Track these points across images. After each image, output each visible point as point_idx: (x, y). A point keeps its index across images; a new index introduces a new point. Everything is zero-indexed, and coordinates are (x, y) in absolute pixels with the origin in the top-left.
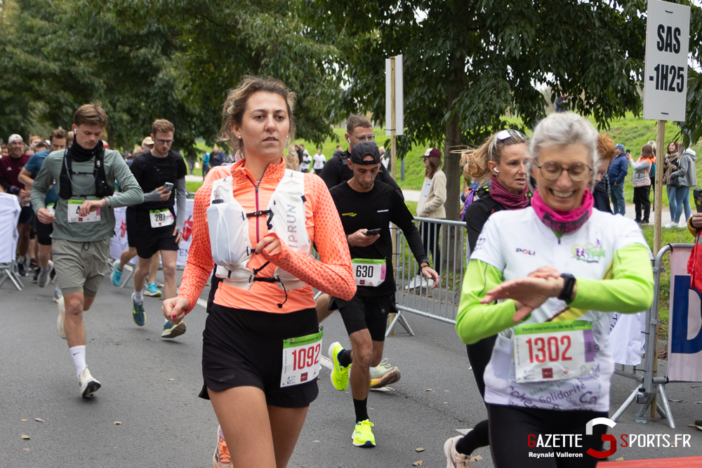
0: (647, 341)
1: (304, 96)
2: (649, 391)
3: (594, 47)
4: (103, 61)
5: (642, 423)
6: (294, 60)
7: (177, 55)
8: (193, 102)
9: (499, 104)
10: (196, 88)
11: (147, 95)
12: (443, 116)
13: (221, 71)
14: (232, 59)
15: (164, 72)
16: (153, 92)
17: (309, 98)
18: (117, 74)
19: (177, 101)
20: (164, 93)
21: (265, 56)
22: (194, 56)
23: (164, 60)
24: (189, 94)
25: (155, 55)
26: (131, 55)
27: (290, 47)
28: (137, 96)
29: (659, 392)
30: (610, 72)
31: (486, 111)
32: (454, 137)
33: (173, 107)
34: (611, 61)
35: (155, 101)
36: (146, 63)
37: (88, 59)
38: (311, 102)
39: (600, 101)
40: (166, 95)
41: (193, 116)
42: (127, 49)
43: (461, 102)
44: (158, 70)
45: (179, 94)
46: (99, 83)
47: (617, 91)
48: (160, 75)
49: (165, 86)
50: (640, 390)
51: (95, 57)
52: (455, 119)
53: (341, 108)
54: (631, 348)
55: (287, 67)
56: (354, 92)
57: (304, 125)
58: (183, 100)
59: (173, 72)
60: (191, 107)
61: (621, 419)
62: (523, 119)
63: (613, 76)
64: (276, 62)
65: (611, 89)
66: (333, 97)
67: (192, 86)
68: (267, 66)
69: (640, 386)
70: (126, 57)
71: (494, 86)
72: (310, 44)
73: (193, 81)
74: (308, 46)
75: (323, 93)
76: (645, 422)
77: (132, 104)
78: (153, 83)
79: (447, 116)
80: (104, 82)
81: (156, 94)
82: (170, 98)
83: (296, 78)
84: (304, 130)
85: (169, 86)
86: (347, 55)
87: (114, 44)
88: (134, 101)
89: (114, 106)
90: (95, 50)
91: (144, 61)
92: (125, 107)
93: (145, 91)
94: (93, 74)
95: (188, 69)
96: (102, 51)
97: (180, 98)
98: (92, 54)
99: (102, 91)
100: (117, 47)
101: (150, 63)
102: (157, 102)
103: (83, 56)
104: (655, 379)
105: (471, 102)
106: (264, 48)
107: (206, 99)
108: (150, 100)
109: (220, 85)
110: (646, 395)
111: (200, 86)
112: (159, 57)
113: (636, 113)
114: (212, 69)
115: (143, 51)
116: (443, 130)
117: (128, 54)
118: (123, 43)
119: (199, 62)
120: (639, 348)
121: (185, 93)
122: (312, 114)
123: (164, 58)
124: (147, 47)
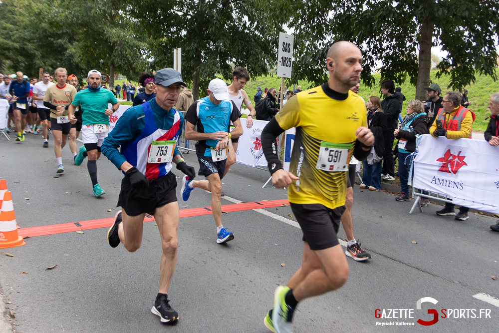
1: (133, 63)
3: (252, 49)
4: (41, 44)
6: (129, 48)
7: (75, 43)
8: (83, 63)
9: (215, 69)
10: (84, 57)
11: (61, 60)
12: (192, 73)
13: (96, 51)
14: (102, 46)
15: (69, 50)
18: (47, 50)
19: (75, 63)
20: (69, 59)
21: (117, 46)
22: (84, 44)
23: (69, 45)
24: (81, 60)
25: (65, 42)
26: (54, 42)
27: (128, 43)
28: (56, 59)
30: (258, 59)
31: (210, 72)
32: (197, 81)
34: (258, 55)
35: (65, 62)
36: (61, 46)
37: (33, 43)
38: (136, 66)
39: (252, 70)
40: (70, 60)
41: (82, 69)
42: (52, 39)
43: (200, 68)
44: (66, 49)
45: (76, 59)
46: (38, 53)
47: (260, 67)
48: (68, 51)
49: (70, 56)
51: (37, 42)
52: (198, 74)
53: (150, 69)
55: (126, 51)
56: (155, 62)
58: (80, 62)
59: (74, 50)
60: (81, 65)
61: (266, 186)
62: (223, 76)
63: (259, 61)
64: (121, 48)
65: (257, 65)
66: (146, 64)
67: (83, 57)
68: (117, 50)
70: (52, 43)
71: (213, 62)
72: (136, 42)
73: (83, 54)
74: (135, 43)
75: (142, 62)
77: (54, 63)
78: (64, 54)
79: (195, 73)
80: (41, 53)
81: (65, 59)
82: (72, 61)
83: (130, 55)
84: (133, 77)
85: (72, 56)
86: (151, 47)
87: (47, 37)
88: (55, 61)
89: (45, 63)
90: (37, 39)
91: (60, 45)
92: (50, 64)
93: (60, 57)
94: (35, 49)
95: (81, 49)
96: (40, 39)
97: (77, 61)
98: (35, 41)
99: (39, 57)
100: (48, 38)
101: (63, 45)
102: (66, 63)
103: (31, 41)
105: (204, 68)
106: (116, 42)
109: (95, 57)
111: (86, 57)
112: (67, 43)
113: (266, 75)
114: (92, 50)
115: (60, 40)
116: (192, 79)
117: (53, 42)
118: (51, 37)
119: (86, 46)
121: (79, 59)
122: (137, 70)
123: (69, 44)
124: (61, 39)
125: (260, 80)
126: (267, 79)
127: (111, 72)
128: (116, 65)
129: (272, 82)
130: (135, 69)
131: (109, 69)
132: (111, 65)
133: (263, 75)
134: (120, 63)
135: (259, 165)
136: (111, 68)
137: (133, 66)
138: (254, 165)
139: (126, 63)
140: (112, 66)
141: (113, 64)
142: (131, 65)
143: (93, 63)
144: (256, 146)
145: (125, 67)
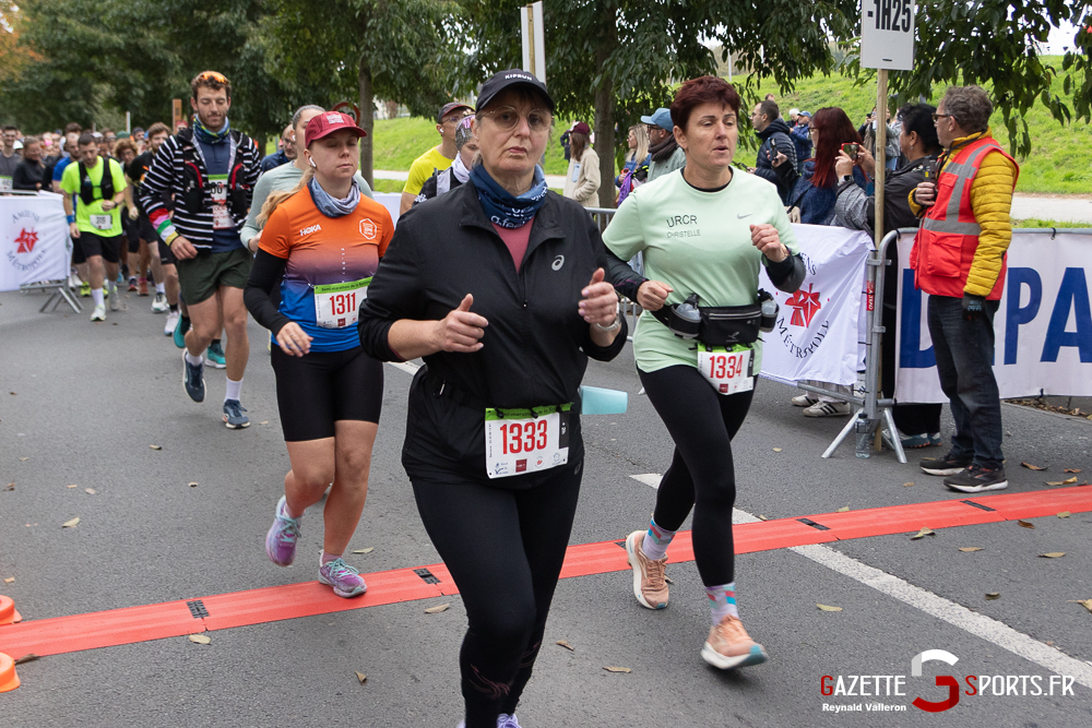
0: (870, 353)
2: (871, 417)
4: (176, 30)
5: (863, 458)
6: (407, 21)
8: (286, 76)
10: (289, 59)
13: (319, 37)
14: (332, 22)
15: (251, 41)
16: (238, 67)
17: (427, 66)
18: (194, 46)
19: (268, 76)
20: (252, 66)
21: (371, 17)
22: (285, 21)
23: (250, 26)
24: (282, 66)
25: (239, 20)
26: (210, 22)
27: (401, 5)
29: (885, 418)
30: (796, 19)
33: (264, 83)
35: (241, 77)
36: (229, 32)
37: (158, 28)
38: (431, 71)
39: (782, 57)
40: (255, 69)
41: (288, 93)
42: (204, 14)
43: (614, 63)
44: (243, 39)
45: (270, 67)
46: (174, 58)
47: (804, 45)
48: (247, 46)
49: (253, 58)
50: (861, 416)
51: (166, 25)
52: (606, 84)
53: (466, 78)
54: (845, 363)
55: (399, 30)
56: (481, 57)
57: (422, 98)
58: (276, 73)
59: (263, 41)
60: (286, 83)
61: (837, 452)
63: (800, 26)
64: (385, 22)
66: (455, 64)
67: (285, 57)
68: (374, 28)
69: (861, 411)
70: (203, 24)
73: (286, 50)
75: (444, 60)
76: (867, 456)
78: (239, 55)
79: (596, 82)
81: (242, 69)
82: (260, 73)
85: (258, 58)
87: (189, 8)
90: (165, 17)
91: (225, 29)
94: (165, 47)
95: (279, 36)
96: (174, 18)
97: (272, 72)
98: (162, 22)
99: (178, 67)
101: (233, 30)
102: (245, 79)
103: (152, 24)
104: (880, 401)
105: (627, 62)
107: (302, 73)
108: (235, 76)
109: (318, 56)
110: (869, 422)
111: (295, 57)
112: (243, 23)
113: (826, 72)
114: (308, 35)
115: (224, 16)
116: (591, 101)
117: (206, 21)
118: (199, 8)
119: (292, 27)
120: (855, 363)
121: (277, 66)
122: (433, 86)
123: (249, 24)
124: (227, 11)
125: (811, 89)
126: (831, 86)
127: (363, 96)
128: (374, 75)
129: (846, 93)
130: (427, 80)
131: (358, 88)
132: (361, 76)
133: (818, 74)
134: (384, 67)
135: (807, 377)
136: (363, 83)
137: (423, 73)
138: (790, 378)
139: (401, 67)
140: (365, 77)
141: (366, 71)
142: (416, 72)
143: (312, 74)
144: (796, 313)
145: (398, 79)
